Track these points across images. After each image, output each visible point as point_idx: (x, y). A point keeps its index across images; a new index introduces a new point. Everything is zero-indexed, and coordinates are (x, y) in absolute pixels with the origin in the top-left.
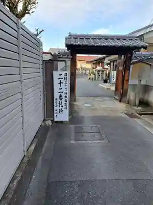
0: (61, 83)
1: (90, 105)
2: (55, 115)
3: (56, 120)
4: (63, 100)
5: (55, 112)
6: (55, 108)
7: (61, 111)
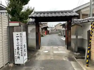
0: (18, 39)
1: (47, 52)
2: (15, 60)
3: (16, 63)
4: (20, 50)
5: (15, 58)
6: (15, 55)
7: (19, 57)
